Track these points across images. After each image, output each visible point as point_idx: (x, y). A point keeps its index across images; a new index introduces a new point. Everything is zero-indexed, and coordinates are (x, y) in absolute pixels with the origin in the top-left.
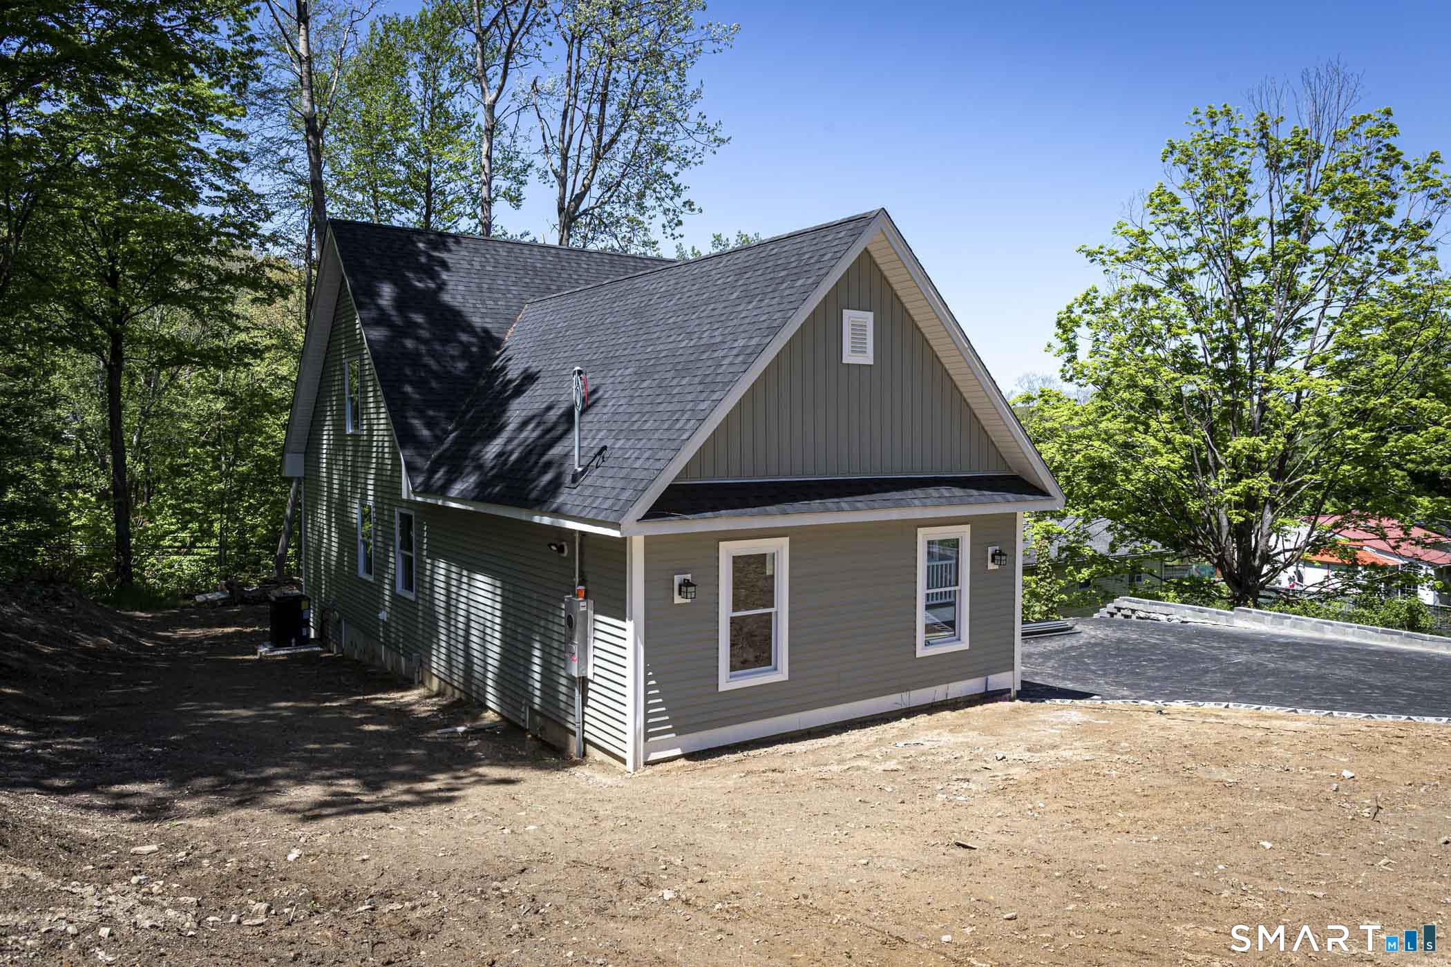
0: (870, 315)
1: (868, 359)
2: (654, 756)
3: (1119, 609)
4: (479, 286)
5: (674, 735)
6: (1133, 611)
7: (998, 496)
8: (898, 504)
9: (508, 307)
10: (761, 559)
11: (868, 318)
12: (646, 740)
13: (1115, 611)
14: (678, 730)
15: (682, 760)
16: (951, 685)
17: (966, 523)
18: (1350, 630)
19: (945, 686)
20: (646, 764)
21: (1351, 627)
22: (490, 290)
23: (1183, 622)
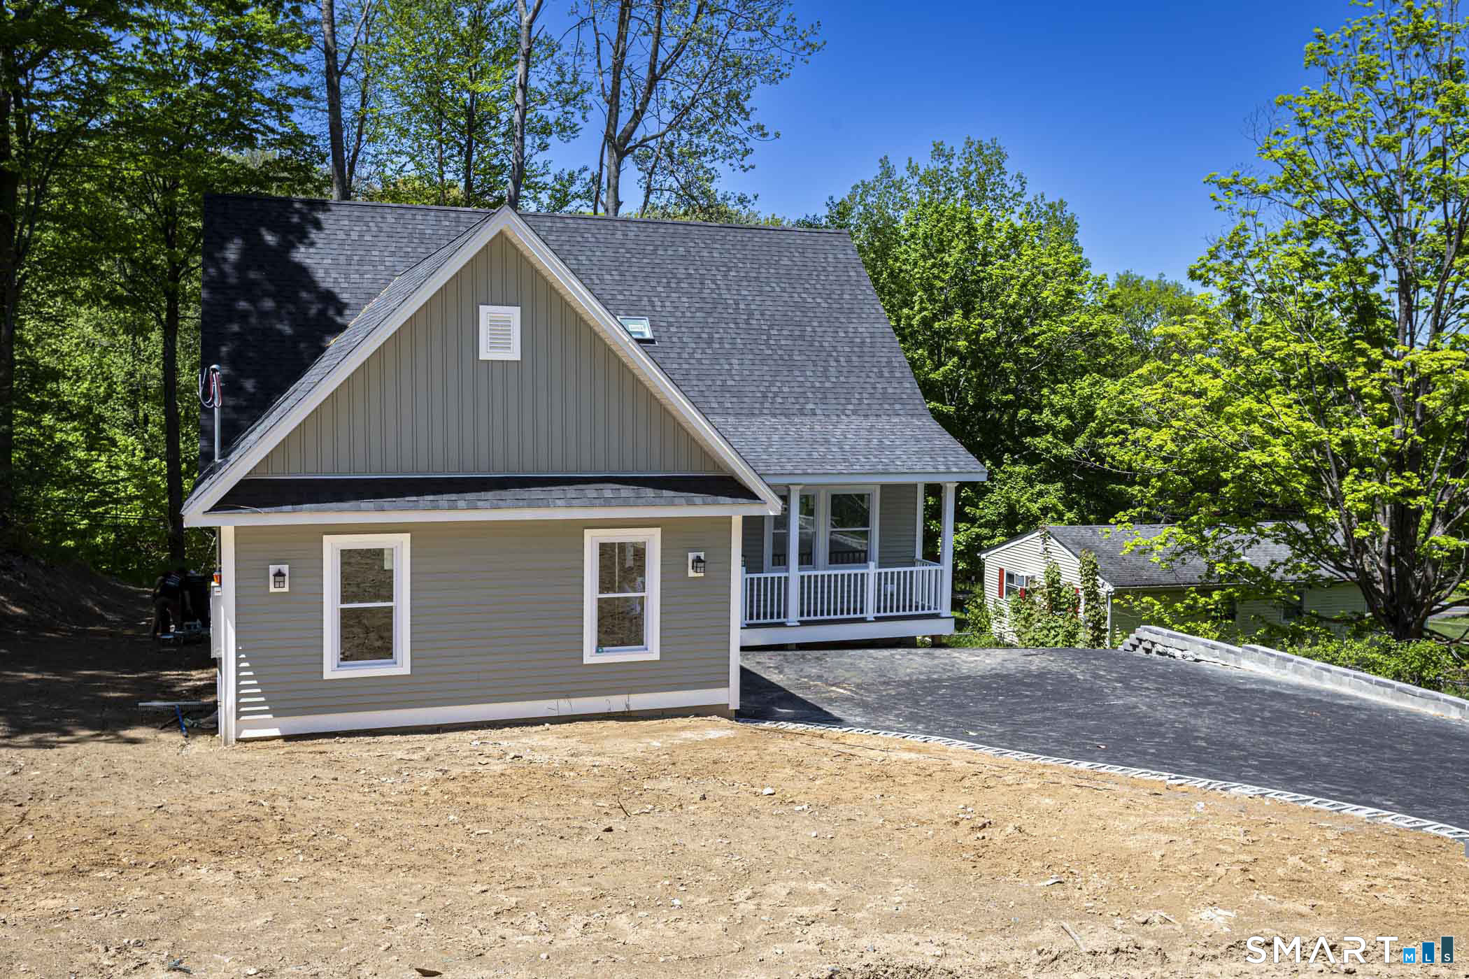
0: (516, 311)
1: (513, 353)
2: (246, 734)
3: (1140, 641)
4: (349, 259)
5: (270, 716)
6: (1153, 644)
7: (698, 498)
8: (532, 504)
9: (375, 280)
10: (378, 554)
11: (513, 314)
12: (238, 718)
13: (1136, 643)
14: (277, 712)
15: (281, 741)
16: (632, 696)
17: (657, 526)
18: (1347, 679)
19: (625, 697)
20: (238, 740)
21: (1347, 675)
22: (361, 262)
23: (1197, 661)
